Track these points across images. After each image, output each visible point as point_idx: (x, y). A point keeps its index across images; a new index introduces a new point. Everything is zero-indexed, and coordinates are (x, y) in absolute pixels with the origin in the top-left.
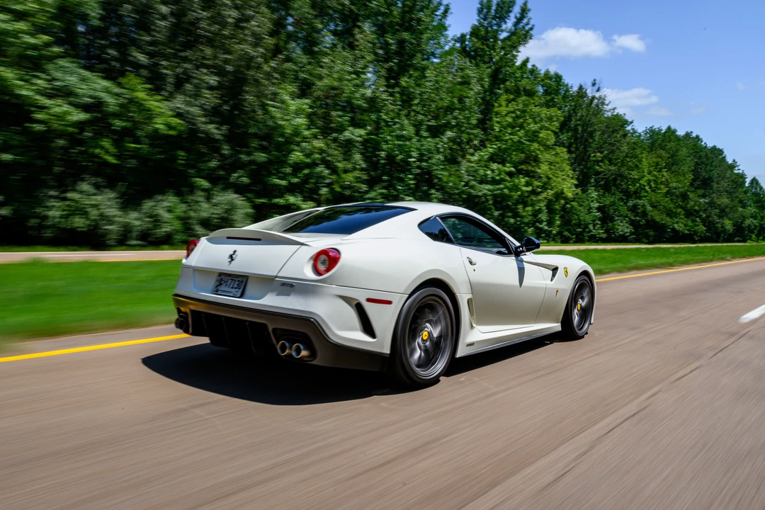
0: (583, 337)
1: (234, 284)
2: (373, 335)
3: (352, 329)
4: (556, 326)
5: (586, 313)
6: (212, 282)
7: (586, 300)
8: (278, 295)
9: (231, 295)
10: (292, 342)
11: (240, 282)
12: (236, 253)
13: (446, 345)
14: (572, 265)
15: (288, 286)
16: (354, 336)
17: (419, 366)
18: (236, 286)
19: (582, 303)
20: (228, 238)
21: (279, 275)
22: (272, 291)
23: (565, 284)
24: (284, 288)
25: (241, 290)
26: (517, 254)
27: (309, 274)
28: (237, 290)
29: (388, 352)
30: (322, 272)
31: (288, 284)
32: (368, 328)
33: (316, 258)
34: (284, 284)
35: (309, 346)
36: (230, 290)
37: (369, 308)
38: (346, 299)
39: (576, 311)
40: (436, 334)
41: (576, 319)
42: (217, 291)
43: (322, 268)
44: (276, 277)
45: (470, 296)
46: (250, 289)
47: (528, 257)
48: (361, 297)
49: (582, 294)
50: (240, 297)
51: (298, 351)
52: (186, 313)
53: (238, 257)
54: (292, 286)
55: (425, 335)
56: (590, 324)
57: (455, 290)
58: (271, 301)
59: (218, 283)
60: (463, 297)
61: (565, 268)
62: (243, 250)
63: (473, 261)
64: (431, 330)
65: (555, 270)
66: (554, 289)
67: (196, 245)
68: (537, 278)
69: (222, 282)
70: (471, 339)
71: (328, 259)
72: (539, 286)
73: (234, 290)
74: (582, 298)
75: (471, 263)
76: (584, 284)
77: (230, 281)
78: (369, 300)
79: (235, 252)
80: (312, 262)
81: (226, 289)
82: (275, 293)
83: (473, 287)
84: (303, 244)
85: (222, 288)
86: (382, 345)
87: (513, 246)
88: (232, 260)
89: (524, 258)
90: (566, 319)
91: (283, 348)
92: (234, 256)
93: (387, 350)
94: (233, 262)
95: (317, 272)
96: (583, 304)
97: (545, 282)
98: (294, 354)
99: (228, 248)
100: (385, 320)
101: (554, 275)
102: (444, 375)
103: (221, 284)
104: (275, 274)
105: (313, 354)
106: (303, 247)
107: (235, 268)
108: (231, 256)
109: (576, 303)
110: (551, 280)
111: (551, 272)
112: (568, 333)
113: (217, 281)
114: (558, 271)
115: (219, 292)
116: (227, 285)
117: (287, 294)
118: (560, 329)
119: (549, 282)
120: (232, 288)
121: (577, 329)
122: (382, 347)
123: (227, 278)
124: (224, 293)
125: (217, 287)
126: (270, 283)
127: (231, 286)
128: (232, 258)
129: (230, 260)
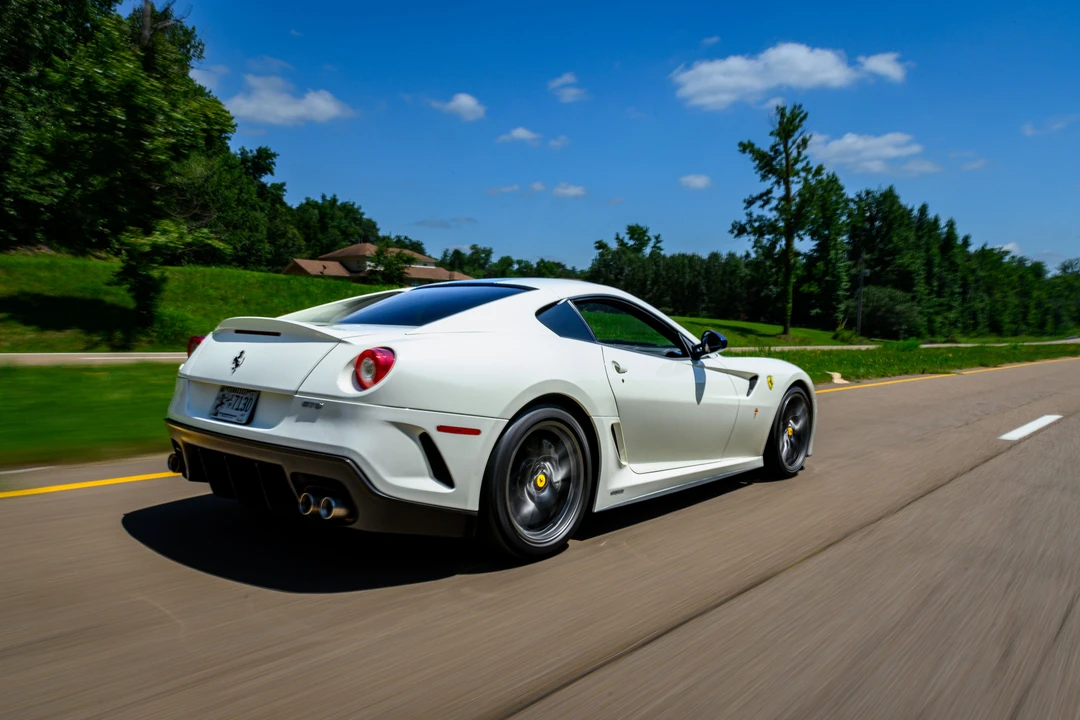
0: (795, 474)
1: (239, 404)
2: (449, 482)
3: (416, 474)
4: (756, 461)
5: (801, 440)
6: (210, 400)
7: (801, 423)
8: (297, 421)
9: (234, 420)
10: (318, 496)
11: (249, 398)
12: (244, 355)
13: (575, 495)
14: (779, 373)
15: (314, 408)
16: (421, 486)
17: (530, 527)
18: (241, 406)
19: (794, 426)
20: (236, 332)
21: (301, 389)
22: (290, 414)
23: (768, 400)
24: (308, 410)
25: (247, 414)
26: (695, 355)
27: (346, 387)
28: (243, 412)
29: (477, 509)
30: (367, 385)
31: (313, 404)
32: (441, 472)
33: (359, 361)
34: (306, 404)
35: (345, 500)
36: (234, 412)
37: (443, 441)
39: (786, 438)
40: (558, 476)
41: (785, 450)
42: (216, 414)
43: (367, 378)
44: (296, 392)
45: (615, 420)
46: (261, 411)
47: (714, 360)
48: (429, 425)
49: (795, 413)
50: (247, 424)
51: (329, 509)
53: (244, 362)
54: (318, 406)
55: (541, 479)
56: (807, 456)
57: (590, 412)
58: (289, 431)
59: (218, 402)
60: (603, 423)
61: (770, 376)
62: (253, 350)
63: (622, 367)
64: (551, 473)
65: (754, 379)
66: (750, 407)
68: (725, 391)
69: (224, 400)
70: (617, 484)
71: (375, 364)
72: (729, 403)
73: (238, 413)
74: (796, 421)
75: (618, 369)
76: (798, 399)
77: (234, 399)
78: (442, 429)
79: (242, 353)
80: (351, 369)
81: (229, 411)
82: (294, 418)
83: (619, 405)
84: (340, 341)
85: (224, 409)
86: (465, 498)
87: (690, 345)
88: (237, 365)
89: (705, 362)
90: (771, 450)
91: (307, 504)
92: (240, 360)
93: (473, 504)
94: (237, 369)
95: (360, 384)
96: (797, 427)
97: (737, 398)
98: (323, 512)
99: (233, 348)
100: (469, 459)
101: (751, 387)
102: (574, 538)
103: (222, 403)
104: (294, 388)
105: (353, 513)
106: (341, 344)
107: (241, 378)
108: (236, 360)
109: (786, 426)
110: (748, 395)
111: (747, 383)
112: (774, 470)
113: (218, 398)
114: (759, 381)
115: (219, 416)
116: (230, 404)
117: (312, 420)
118: (761, 464)
119: (743, 397)
120: (237, 409)
121: (786, 464)
122: (466, 501)
123: (232, 394)
124: (225, 418)
125: (217, 407)
126: (288, 401)
127: (236, 406)
128: (236, 362)
129: (234, 366)
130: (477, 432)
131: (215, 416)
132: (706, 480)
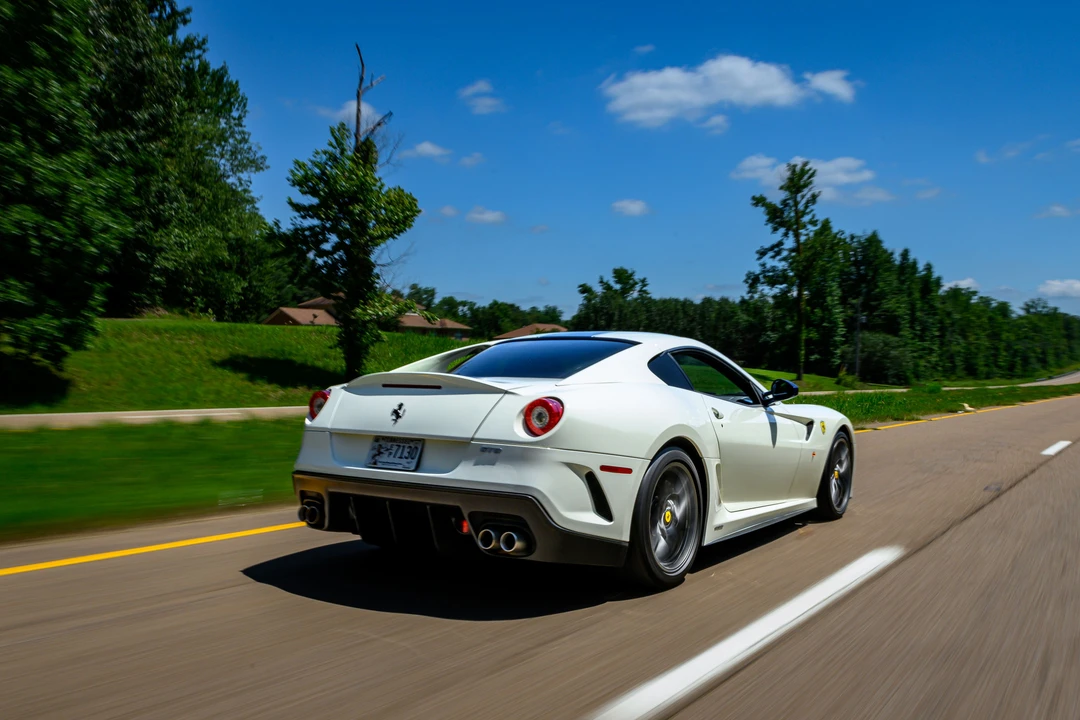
0: (842, 515)
1: (402, 453)
2: (608, 516)
3: (583, 509)
4: (809, 502)
5: (845, 481)
6: (365, 450)
7: (845, 465)
8: (475, 464)
9: (400, 467)
10: (499, 531)
11: (414, 448)
12: (405, 407)
13: (691, 530)
14: (831, 418)
15: (491, 452)
16: (586, 519)
17: (665, 560)
18: (406, 454)
19: (840, 469)
20: (385, 386)
21: (477, 436)
22: (468, 459)
23: (821, 443)
24: (486, 454)
25: (415, 460)
26: (766, 404)
27: (523, 435)
28: (409, 460)
29: (628, 540)
30: (536, 432)
31: (491, 449)
32: (602, 507)
33: (528, 412)
34: (484, 449)
35: (526, 534)
36: (397, 460)
37: (605, 479)
38: (571, 466)
39: (834, 481)
40: (679, 513)
41: (834, 492)
42: (375, 463)
44: (472, 439)
45: (717, 462)
46: (429, 458)
47: (779, 407)
48: (594, 466)
49: (840, 457)
50: (416, 470)
51: (510, 542)
52: (319, 497)
53: (406, 413)
54: (497, 451)
55: (667, 515)
56: (849, 498)
57: (702, 453)
58: (466, 473)
59: (375, 452)
60: (711, 465)
61: (822, 422)
62: (414, 403)
63: (720, 412)
64: (675, 509)
65: (810, 424)
66: (809, 450)
67: (326, 399)
68: (791, 436)
69: (382, 450)
70: (718, 521)
71: (544, 415)
72: (793, 447)
73: (404, 461)
74: (840, 463)
75: (717, 416)
76: (843, 443)
77: (395, 448)
78: (604, 468)
79: (401, 406)
80: (522, 417)
81: (391, 459)
82: (472, 462)
83: (722, 449)
84: (506, 392)
85: (384, 458)
86: (620, 529)
87: (760, 394)
88: (398, 417)
89: (774, 408)
90: (823, 493)
91: (487, 540)
92: (401, 412)
93: (625, 537)
94: (399, 420)
95: (530, 430)
96: (842, 470)
97: (800, 441)
98: (504, 547)
99: (391, 401)
100: (623, 494)
101: (809, 433)
103: (380, 453)
104: (470, 436)
105: (530, 547)
106: (507, 395)
107: (402, 428)
108: (395, 412)
109: (833, 471)
110: (807, 439)
111: (805, 428)
112: (825, 511)
113: (373, 449)
114: (815, 426)
115: (379, 465)
116: (390, 454)
117: (492, 463)
118: (815, 505)
119: (803, 441)
120: (401, 458)
121: (835, 505)
122: (621, 533)
123: (390, 444)
124: (387, 466)
125: (374, 457)
126: (462, 448)
127: (399, 455)
128: (397, 414)
129: (394, 417)
130: (629, 471)
131: (374, 465)
132: (778, 520)
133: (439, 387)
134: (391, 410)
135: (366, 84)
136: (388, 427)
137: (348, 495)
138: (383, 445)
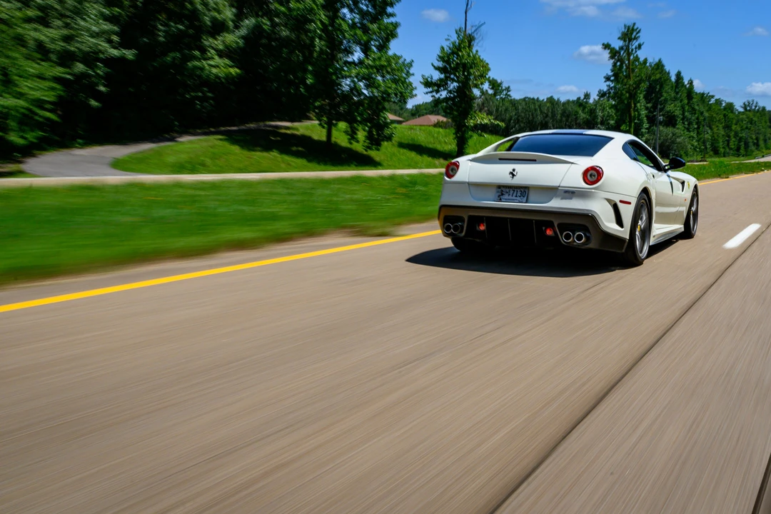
1: (517, 194)
2: (621, 225)
3: (610, 222)
5: (695, 217)
6: (493, 193)
7: (695, 207)
9: (516, 201)
10: (574, 232)
11: (523, 191)
15: (570, 193)
16: (610, 225)
18: (519, 194)
21: (561, 185)
22: (557, 197)
23: (688, 194)
24: (567, 194)
25: (525, 198)
26: (665, 170)
27: (581, 183)
28: (522, 197)
29: (629, 238)
32: (619, 222)
34: (566, 192)
36: (512, 198)
37: (621, 206)
38: (609, 200)
40: (642, 227)
44: (559, 186)
46: (532, 196)
48: (617, 199)
49: (693, 202)
50: (525, 202)
51: (580, 238)
52: (463, 219)
53: (517, 173)
55: (639, 227)
58: (556, 204)
59: (499, 194)
60: (654, 203)
61: (688, 182)
62: (520, 168)
64: (641, 225)
65: (683, 183)
66: (684, 198)
67: (457, 166)
69: (504, 193)
70: (653, 233)
71: (596, 173)
72: (679, 195)
73: (518, 198)
75: (653, 177)
76: (695, 195)
77: (512, 192)
78: (621, 201)
79: (514, 170)
80: (582, 175)
81: (509, 197)
82: (560, 198)
84: (572, 163)
85: (506, 196)
86: (626, 232)
91: (567, 237)
92: (515, 173)
93: (628, 235)
94: (514, 177)
96: (694, 210)
97: (680, 192)
100: (627, 213)
101: (683, 188)
103: (502, 194)
104: (557, 185)
106: (573, 165)
110: (682, 191)
111: (681, 185)
113: (498, 192)
114: (685, 184)
115: (502, 200)
116: (509, 195)
117: (570, 198)
118: (683, 229)
120: (516, 196)
122: (626, 234)
123: (508, 190)
124: (507, 200)
125: (499, 196)
126: (552, 191)
127: (515, 194)
129: (511, 176)
130: (629, 203)
131: (500, 200)
133: (535, 160)
134: (509, 172)
135: (469, 6)
136: (508, 180)
137: (483, 217)
138: (503, 190)
